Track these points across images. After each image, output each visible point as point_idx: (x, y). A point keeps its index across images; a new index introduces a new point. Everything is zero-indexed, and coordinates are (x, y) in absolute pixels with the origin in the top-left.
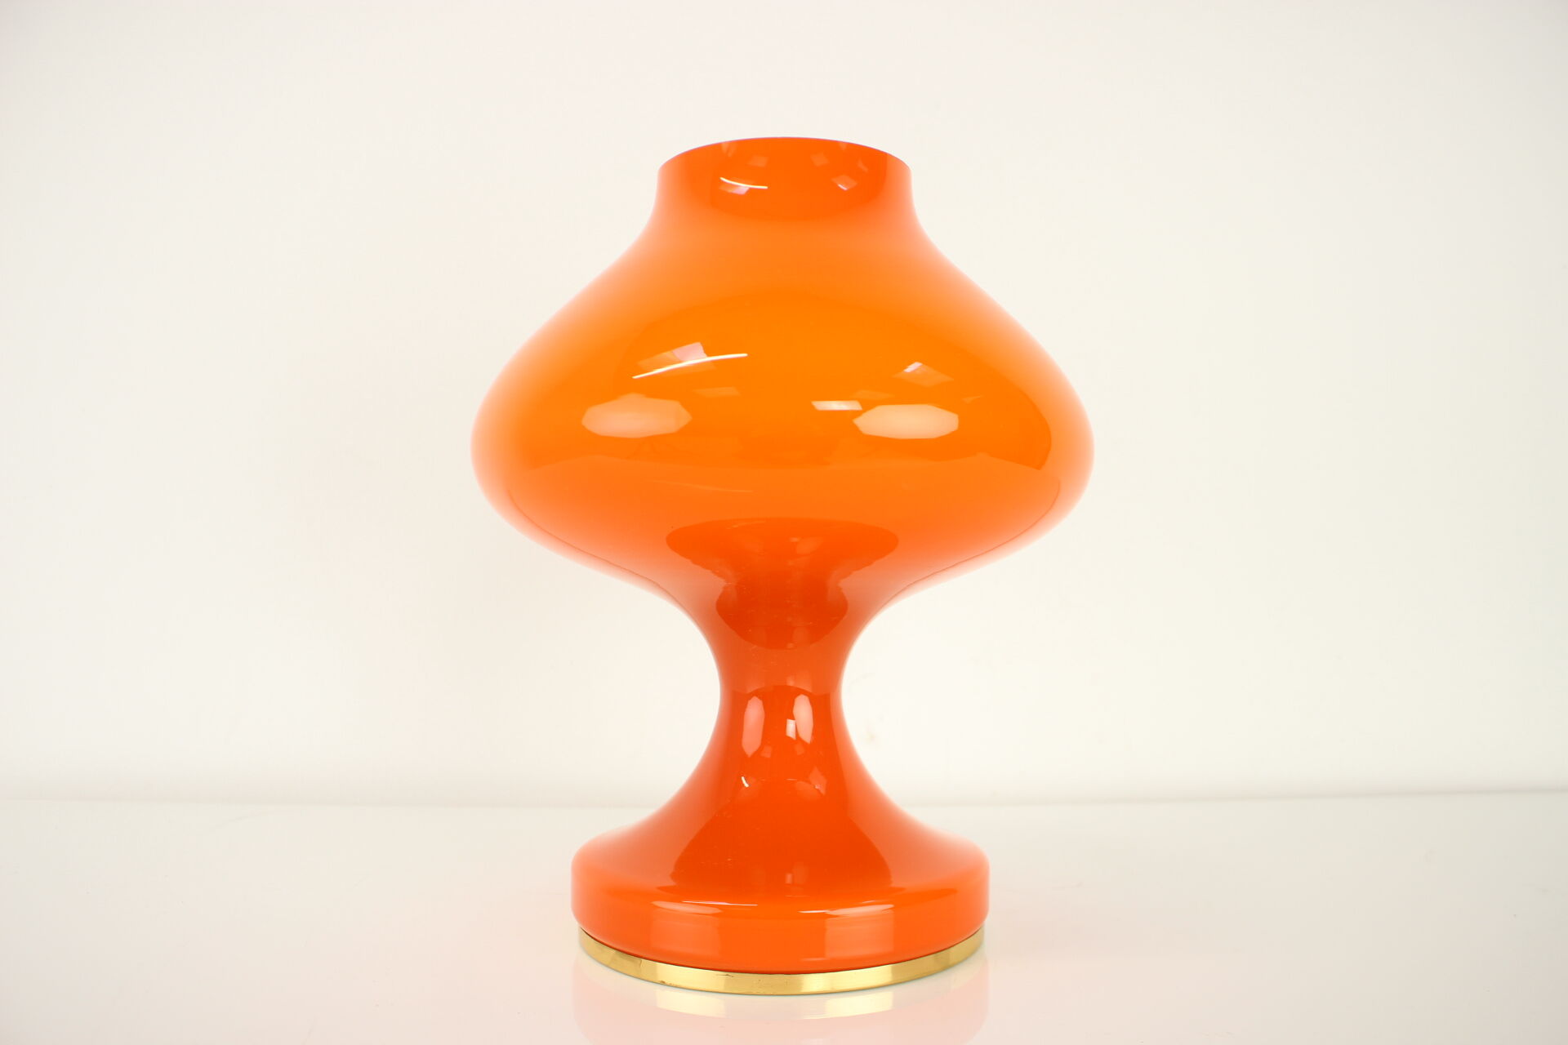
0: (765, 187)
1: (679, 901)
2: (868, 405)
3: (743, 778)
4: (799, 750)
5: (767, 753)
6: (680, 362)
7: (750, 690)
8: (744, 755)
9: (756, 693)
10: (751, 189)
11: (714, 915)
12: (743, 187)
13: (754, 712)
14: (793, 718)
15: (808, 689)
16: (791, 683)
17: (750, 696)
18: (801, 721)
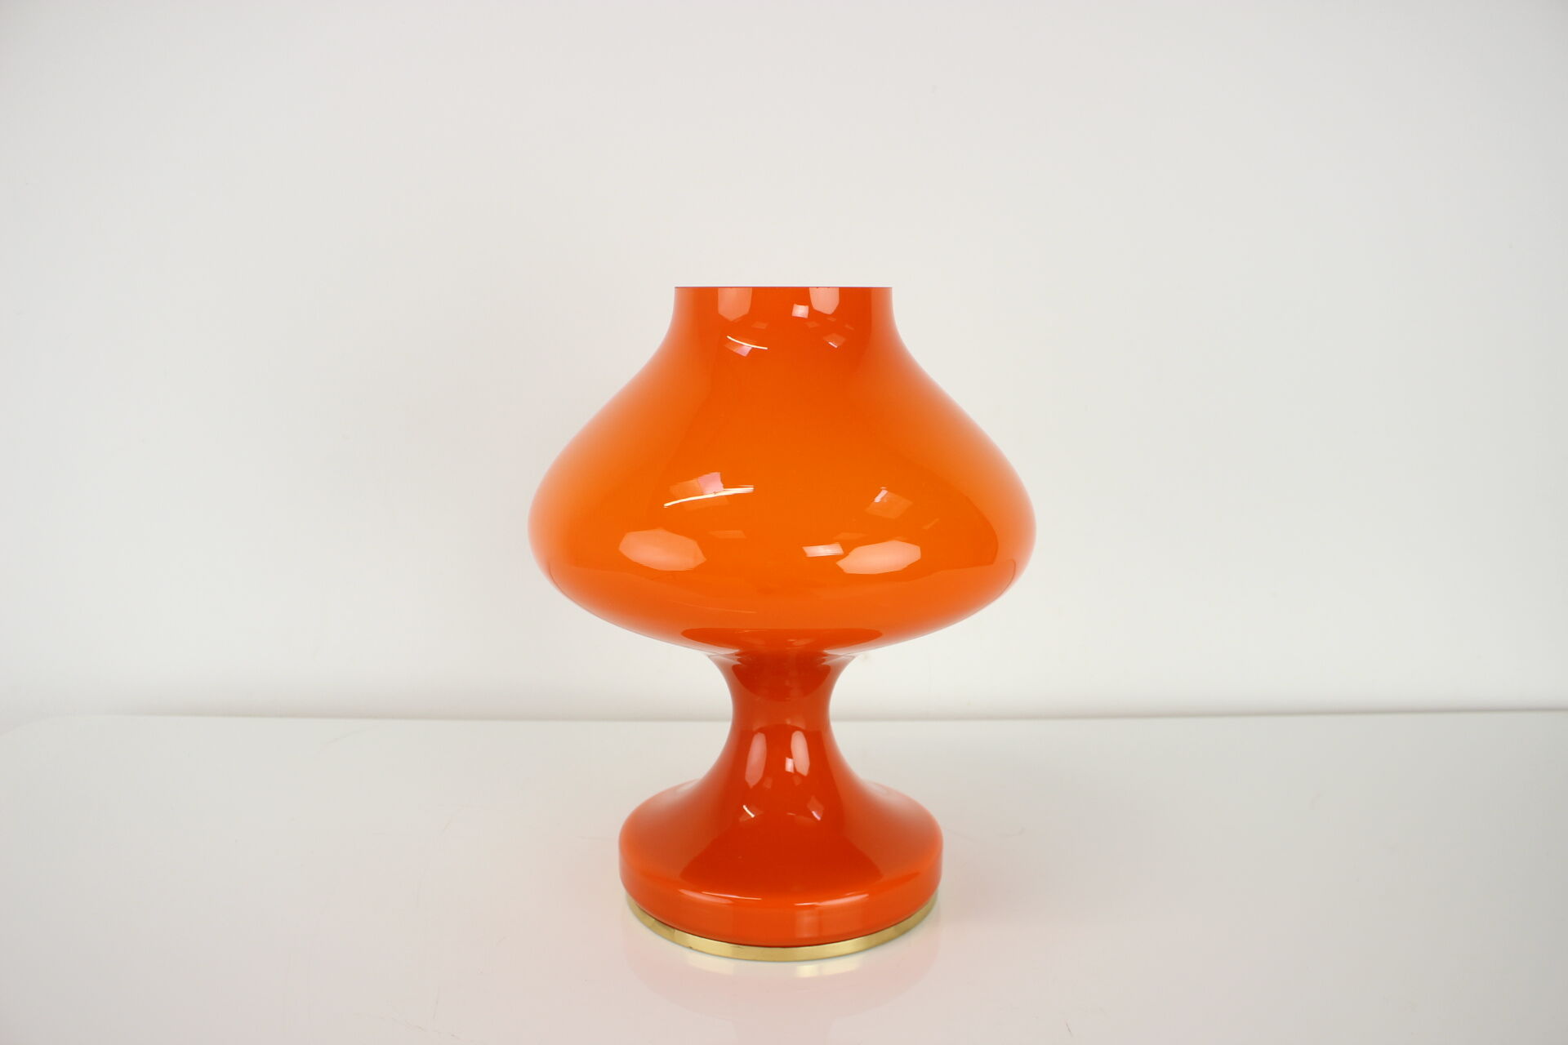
0: (766, 348)
1: (699, 891)
2: (848, 548)
3: (745, 807)
4: (797, 782)
5: (768, 785)
6: (702, 495)
7: (755, 729)
8: (746, 784)
9: (761, 730)
10: (753, 348)
11: (728, 904)
12: (746, 347)
13: (758, 748)
14: (791, 757)
15: (803, 727)
16: (789, 722)
17: (756, 733)
18: (798, 759)
